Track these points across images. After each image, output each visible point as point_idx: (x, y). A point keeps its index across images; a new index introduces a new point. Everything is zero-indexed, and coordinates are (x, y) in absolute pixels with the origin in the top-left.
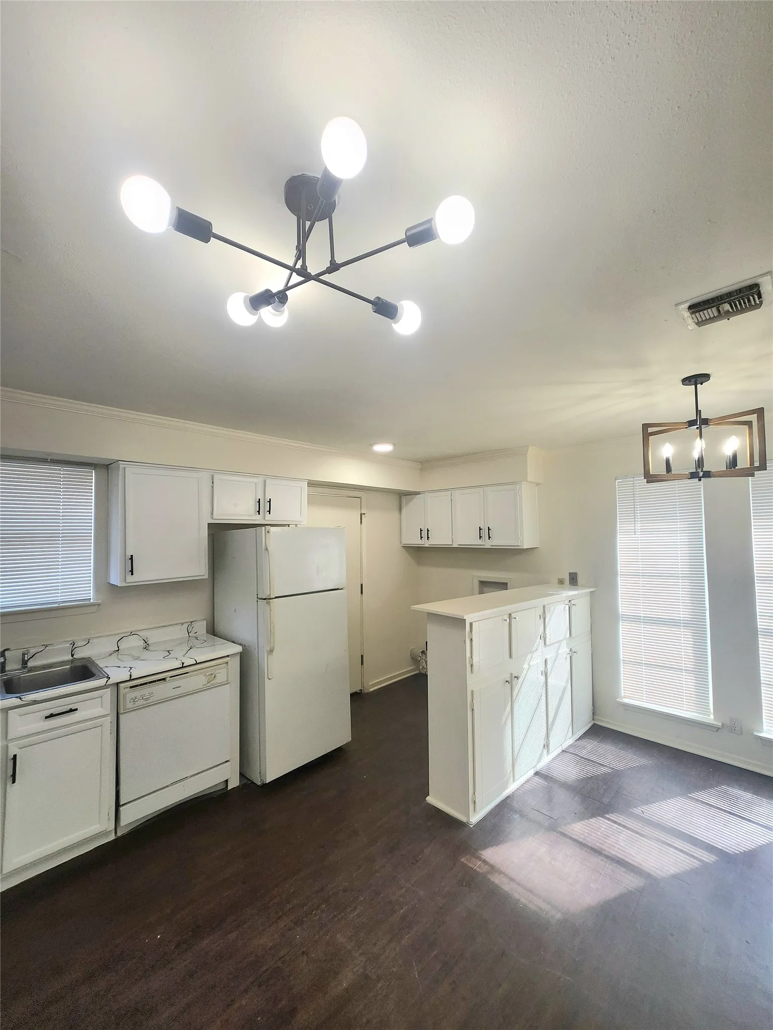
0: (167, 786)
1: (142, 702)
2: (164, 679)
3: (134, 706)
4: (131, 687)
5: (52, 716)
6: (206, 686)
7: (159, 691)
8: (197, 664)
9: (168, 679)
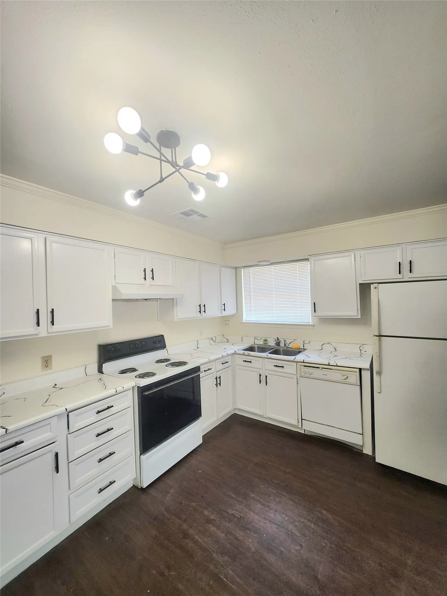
0: (324, 425)
1: (308, 375)
2: (319, 368)
3: (305, 375)
4: (304, 366)
5: (277, 366)
6: (342, 381)
7: (317, 373)
8: (337, 366)
9: (320, 368)
